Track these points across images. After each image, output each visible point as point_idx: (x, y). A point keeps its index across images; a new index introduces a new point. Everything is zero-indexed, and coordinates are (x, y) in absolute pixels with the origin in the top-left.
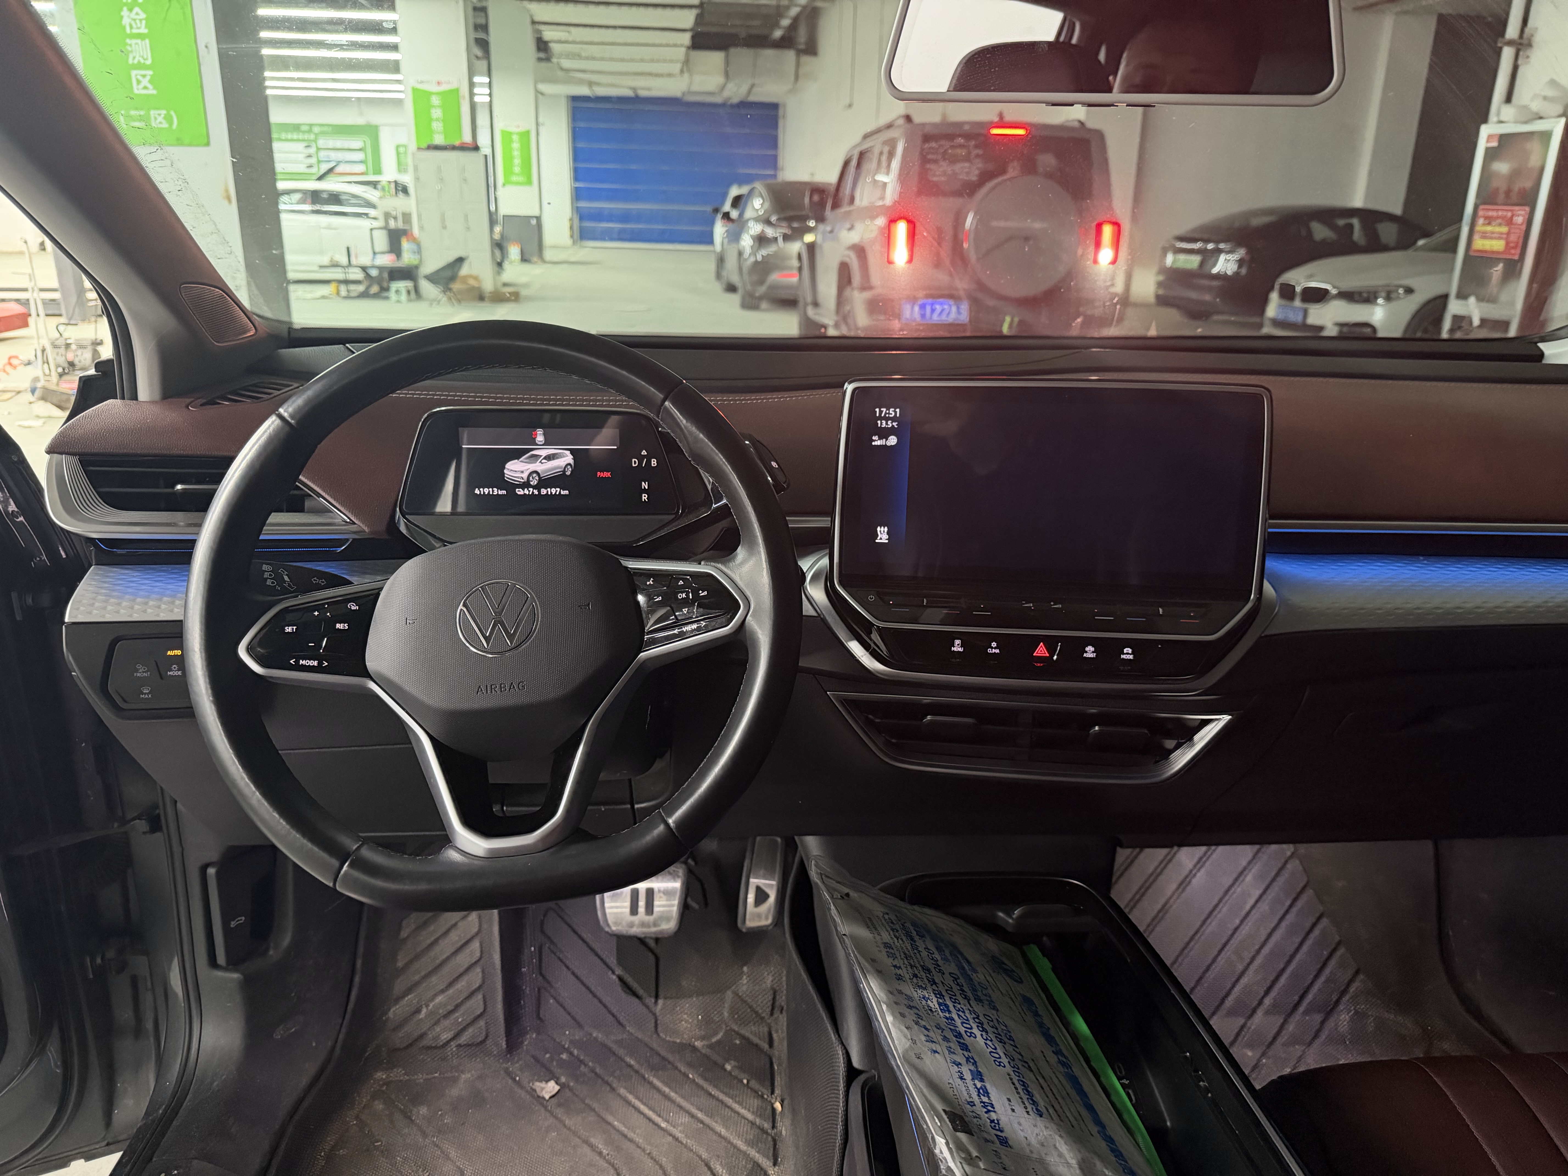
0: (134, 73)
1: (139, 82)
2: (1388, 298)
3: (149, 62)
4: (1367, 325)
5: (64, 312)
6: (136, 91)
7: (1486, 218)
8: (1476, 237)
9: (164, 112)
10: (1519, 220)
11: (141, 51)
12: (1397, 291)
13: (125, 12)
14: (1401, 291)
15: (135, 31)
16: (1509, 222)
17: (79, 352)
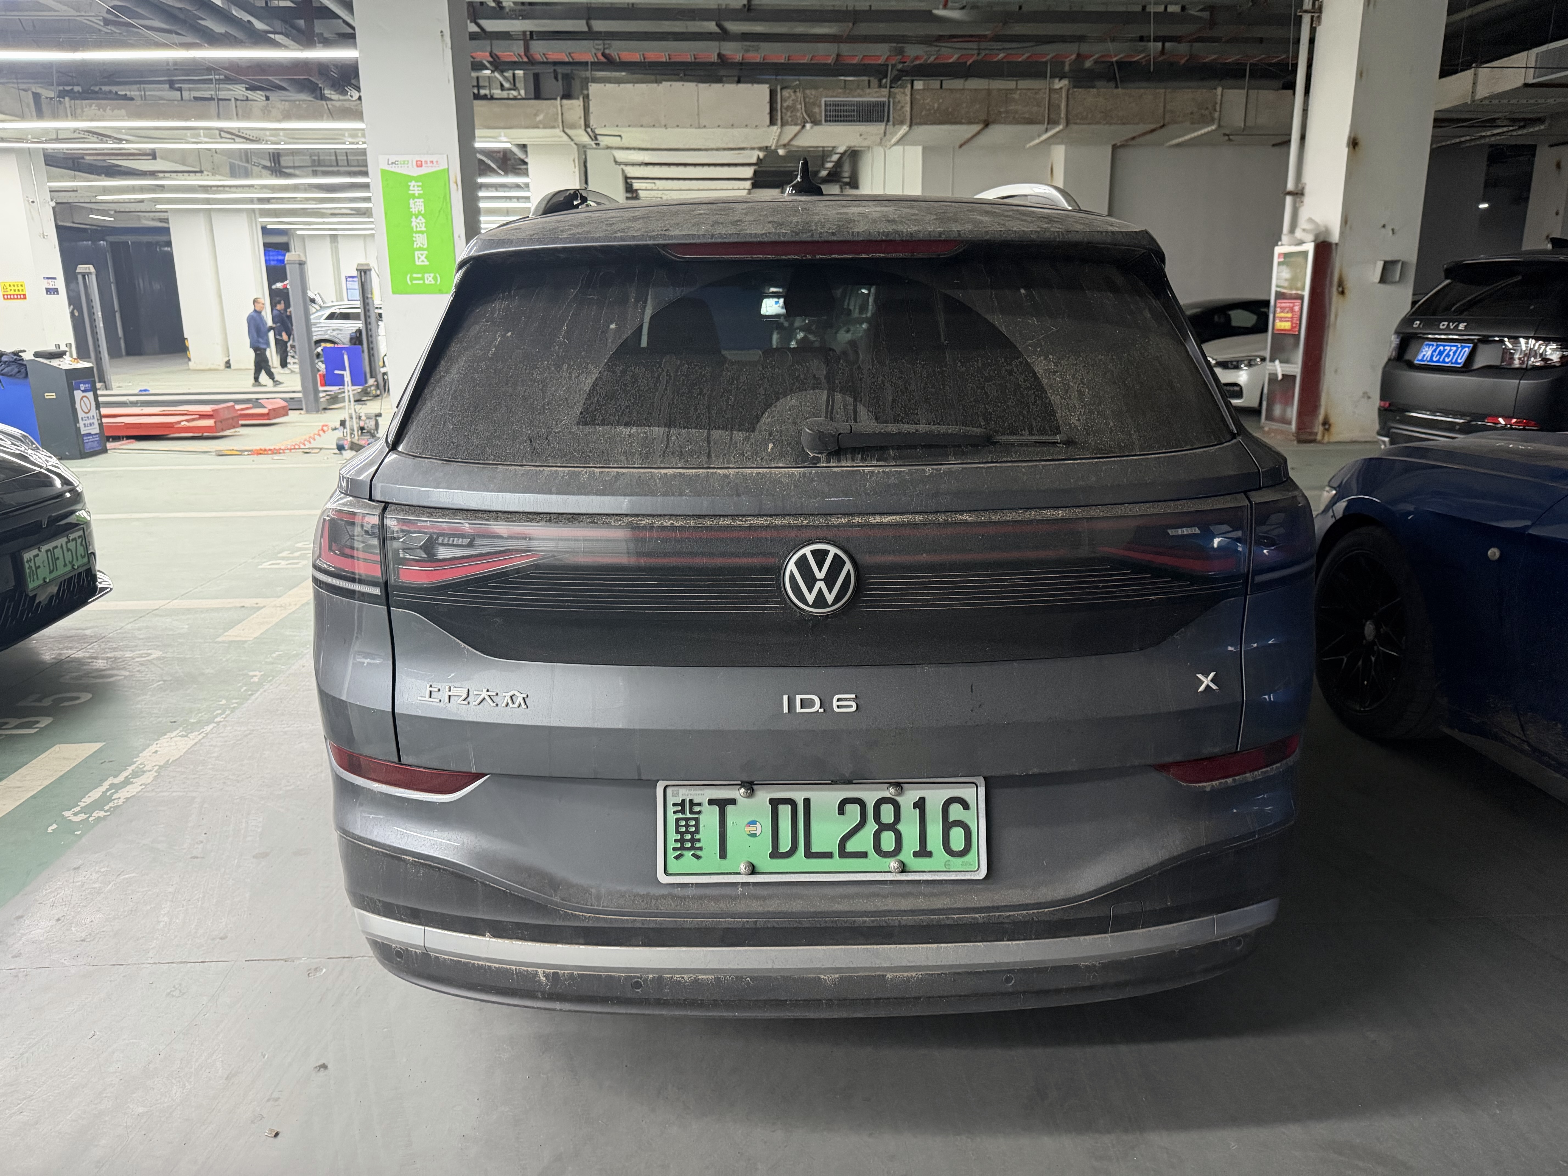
0: (416, 253)
1: (419, 258)
2: (1250, 365)
3: (425, 247)
4: (1236, 385)
5: (304, 407)
6: (417, 263)
7: (1281, 308)
8: (1277, 321)
9: (432, 275)
10: (1297, 308)
11: (421, 240)
12: (1255, 360)
13: (414, 219)
14: (1258, 360)
15: (419, 229)
16: (1292, 310)
17: (367, 421)
